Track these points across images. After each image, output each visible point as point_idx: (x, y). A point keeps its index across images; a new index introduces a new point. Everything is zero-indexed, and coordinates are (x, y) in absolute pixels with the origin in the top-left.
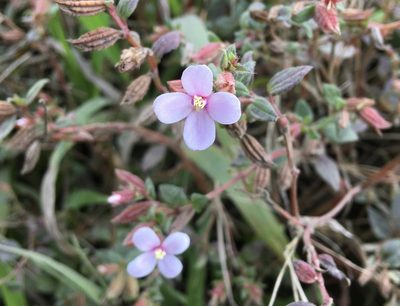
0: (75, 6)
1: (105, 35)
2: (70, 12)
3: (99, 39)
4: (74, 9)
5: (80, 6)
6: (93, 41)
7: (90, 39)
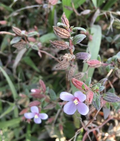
0: (59, 33)
1: (63, 46)
2: (56, 34)
3: (60, 46)
4: (58, 33)
5: (61, 34)
6: (58, 45)
7: (57, 44)
